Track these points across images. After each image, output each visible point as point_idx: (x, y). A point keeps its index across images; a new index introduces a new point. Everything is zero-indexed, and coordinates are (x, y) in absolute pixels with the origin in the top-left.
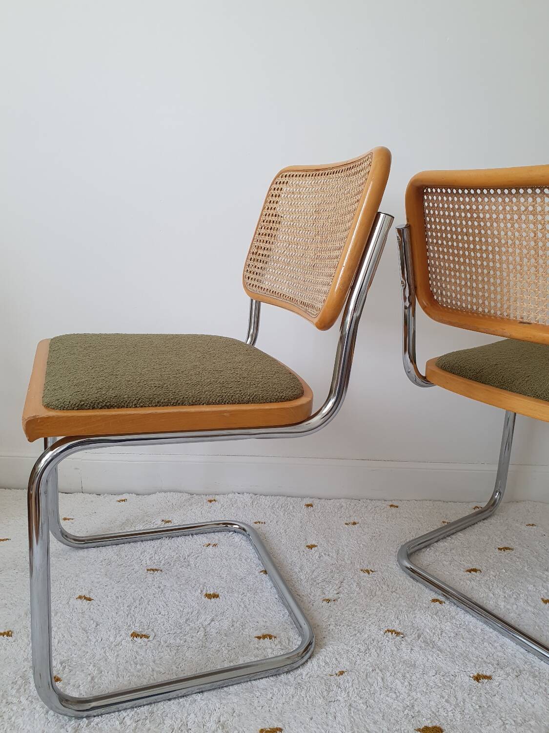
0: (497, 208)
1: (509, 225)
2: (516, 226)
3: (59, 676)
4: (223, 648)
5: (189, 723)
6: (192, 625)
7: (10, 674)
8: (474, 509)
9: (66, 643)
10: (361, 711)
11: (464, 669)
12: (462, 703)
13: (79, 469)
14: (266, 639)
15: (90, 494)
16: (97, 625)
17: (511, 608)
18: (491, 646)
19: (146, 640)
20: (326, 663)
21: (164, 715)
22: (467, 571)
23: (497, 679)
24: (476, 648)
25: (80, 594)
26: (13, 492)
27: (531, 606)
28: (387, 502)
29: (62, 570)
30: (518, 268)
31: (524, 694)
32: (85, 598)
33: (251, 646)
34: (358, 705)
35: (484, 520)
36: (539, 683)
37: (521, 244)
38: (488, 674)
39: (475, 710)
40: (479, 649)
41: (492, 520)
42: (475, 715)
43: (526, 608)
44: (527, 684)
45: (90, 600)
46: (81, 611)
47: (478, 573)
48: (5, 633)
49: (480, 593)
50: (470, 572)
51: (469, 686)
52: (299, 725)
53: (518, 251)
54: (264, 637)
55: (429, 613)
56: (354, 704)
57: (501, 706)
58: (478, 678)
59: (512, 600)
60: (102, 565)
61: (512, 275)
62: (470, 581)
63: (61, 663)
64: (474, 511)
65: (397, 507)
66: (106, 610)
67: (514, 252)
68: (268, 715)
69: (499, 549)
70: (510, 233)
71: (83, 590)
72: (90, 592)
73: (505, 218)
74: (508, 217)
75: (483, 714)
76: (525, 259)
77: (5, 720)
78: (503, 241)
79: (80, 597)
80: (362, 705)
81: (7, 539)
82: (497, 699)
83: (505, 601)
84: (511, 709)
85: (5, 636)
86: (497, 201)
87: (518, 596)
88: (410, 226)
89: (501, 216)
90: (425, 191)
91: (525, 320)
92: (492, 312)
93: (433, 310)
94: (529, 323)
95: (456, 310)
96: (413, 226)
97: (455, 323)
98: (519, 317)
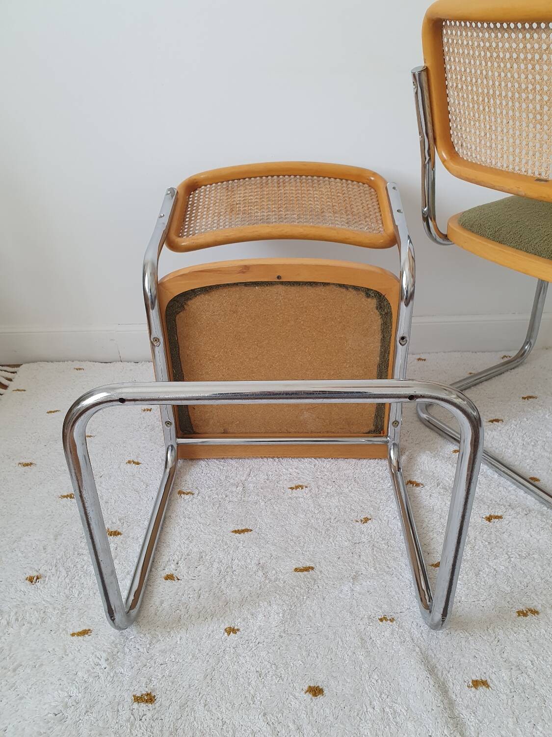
0: (518, 45)
1: (530, 67)
2: (537, 67)
3: (119, 531)
4: (260, 501)
5: (233, 566)
6: (232, 481)
7: (77, 529)
8: (503, 358)
9: (122, 503)
10: (383, 550)
11: (477, 511)
12: (473, 540)
13: (114, 340)
14: (298, 489)
15: (128, 362)
16: (147, 486)
17: (528, 454)
18: (505, 490)
19: (192, 496)
20: (352, 510)
21: (212, 560)
22: (490, 421)
23: (507, 517)
24: (491, 493)
25: (129, 459)
26: (56, 365)
27: (547, 451)
28: (414, 356)
29: (110, 437)
30: (538, 117)
31: (531, 530)
32: (134, 462)
33: (285, 497)
34: (381, 545)
35: (511, 369)
36: (546, 520)
37: (542, 89)
38: (499, 515)
39: (485, 546)
40: (494, 493)
41: (519, 370)
42: (484, 551)
43: (543, 454)
44: (535, 521)
45: (138, 464)
46: (131, 475)
47: (500, 423)
48: (68, 495)
49: (500, 442)
50: (492, 422)
51: (481, 526)
52: (329, 563)
53: (538, 97)
54: (297, 487)
55: (450, 462)
56: (376, 545)
57: (508, 541)
58: (489, 519)
59: (530, 447)
60: (147, 431)
61: (531, 126)
62: (492, 431)
63: (120, 520)
64: (503, 361)
65: (425, 360)
66: (154, 472)
67: (534, 99)
68: (301, 557)
69: (523, 398)
70: (530, 77)
71: (131, 455)
72: (137, 457)
73: (526, 58)
74: (529, 56)
75: (491, 550)
76: (545, 107)
77: (78, 568)
78: (523, 86)
79: (129, 462)
80: (384, 545)
81: (57, 411)
82: (505, 536)
83: (522, 449)
84: (517, 544)
85: (69, 498)
86: (517, 37)
87: (536, 443)
88: (427, 68)
89: (522, 56)
90: (444, 24)
91: (543, 176)
92: (511, 167)
93: (452, 164)
94: (546, 181)
95: (476, 163)
96: (430, 68)
97: (473, 179)
98: (537, 173)
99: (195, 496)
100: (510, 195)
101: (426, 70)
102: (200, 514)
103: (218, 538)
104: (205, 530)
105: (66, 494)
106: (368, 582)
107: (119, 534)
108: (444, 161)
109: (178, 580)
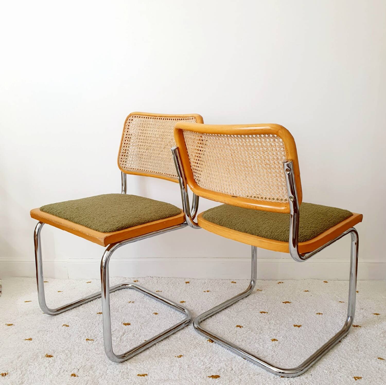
5: (107, 372)
15: (72, 279)
19: (92, 341)
21: (97, 369)
22: (260, 313)
28: (230, 281)
32: (66, 325)
45: (68, 326)
46: (64, 331)
47: (265, 314)
50: (262, 313)
52: (156, 373)
65: (235, 283)
68: (142, 370)
69: (283, 302)
71: (66, 322)
72: (68, 323)
79: (64, 325)
87: (282, 323)
91: (235, 195)
92: (221, 191)
93: (195, 190)
94: (236, 197)
95: (206, 189)
96: (179, 147)
97: (205, 197)
98: (232, 194)
99: (95, 341)
100: (223, 204)
101: (178, 148)
102: (95, 349)
103: (102, 360)
104: (96, 356)
105: (28, 339)
106: (174, 383)
107: (52, 356)
108: (191, 189)
109: (78, 376)
